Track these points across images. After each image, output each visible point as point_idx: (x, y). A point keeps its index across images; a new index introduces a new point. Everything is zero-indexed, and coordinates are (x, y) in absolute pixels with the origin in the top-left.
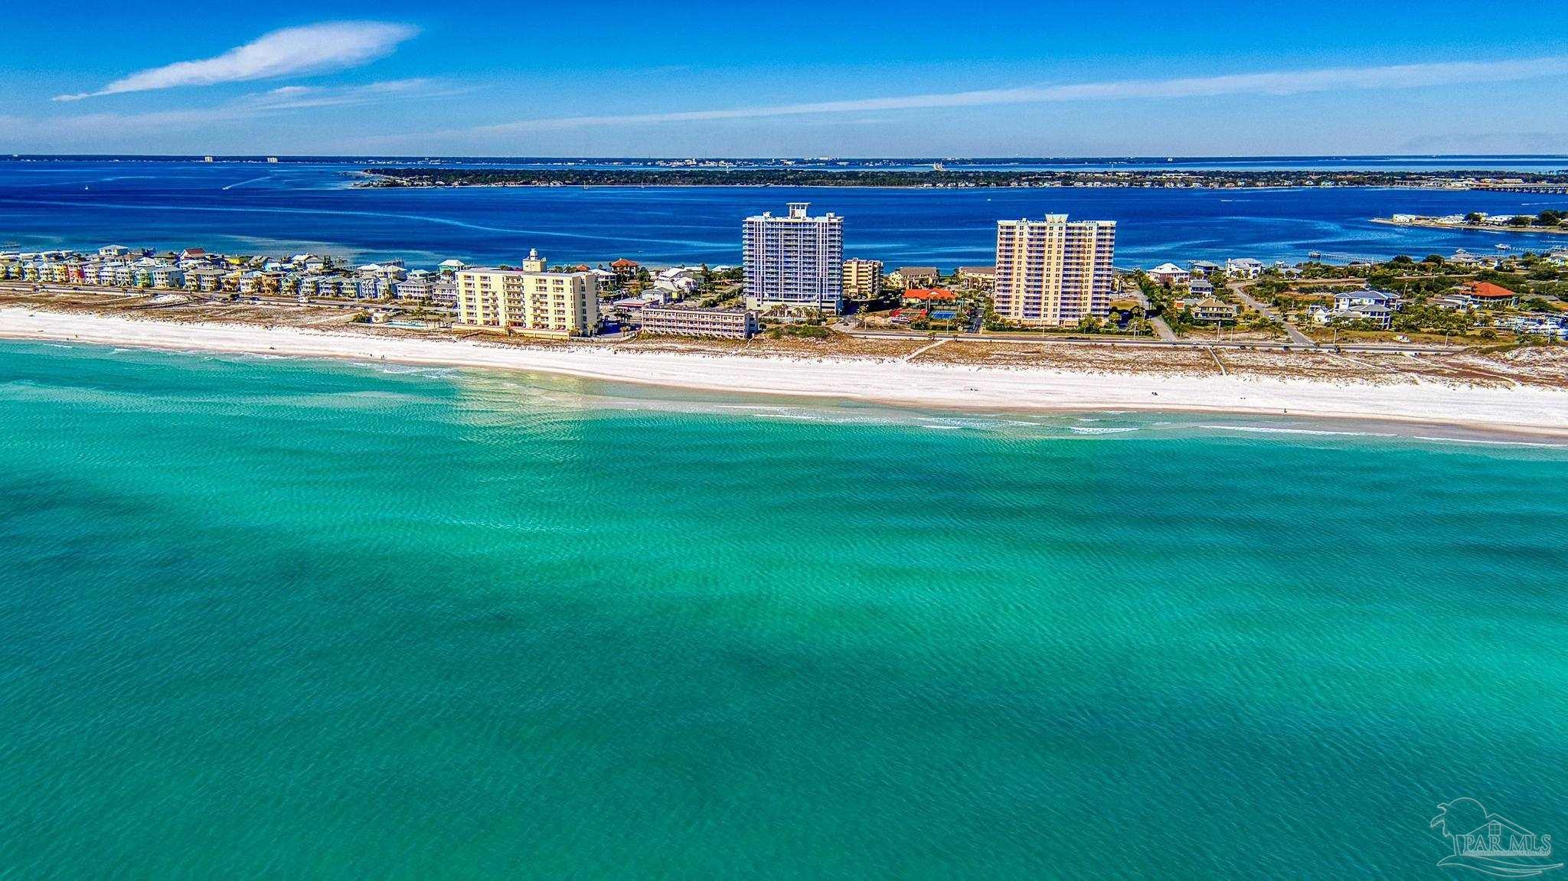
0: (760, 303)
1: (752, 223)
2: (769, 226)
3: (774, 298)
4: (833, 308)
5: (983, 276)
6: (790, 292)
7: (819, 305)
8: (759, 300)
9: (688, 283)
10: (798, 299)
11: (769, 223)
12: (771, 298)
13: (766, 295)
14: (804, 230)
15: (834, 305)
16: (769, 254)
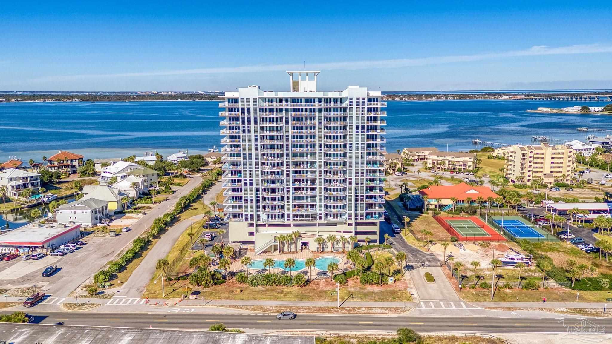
0: (253, 229)
1: (235, 100)
2: (267, 105)
3: (278, 221)
4: (374, 233)
6: (303, 211)
7: (352, 228)
8: (251, 225)
9: (135, 185)
10: (318, 222)
11: (265, 100)
12: (271, 221)
13: (263, 216)
14: (326, 110)
15: (377, 228)
16: (265, 151)
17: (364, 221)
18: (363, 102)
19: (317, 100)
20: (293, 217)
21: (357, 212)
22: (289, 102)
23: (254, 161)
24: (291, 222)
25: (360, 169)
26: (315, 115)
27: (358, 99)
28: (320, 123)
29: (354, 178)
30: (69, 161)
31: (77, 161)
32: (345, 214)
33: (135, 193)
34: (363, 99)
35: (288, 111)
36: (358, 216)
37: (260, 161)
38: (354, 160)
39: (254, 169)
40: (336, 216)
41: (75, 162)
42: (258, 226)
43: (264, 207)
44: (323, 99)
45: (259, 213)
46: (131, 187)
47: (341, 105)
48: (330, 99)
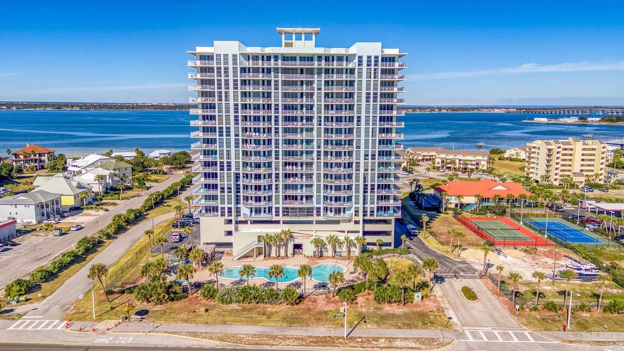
0: (231, 227)
1: (209, 57)
2: (250, 64)
3: (263, 216)
4: (388, 233)
5: (461, 157)
6: (296, 204)
7: (360, 227)
8: (230, 222)
10: (315, 218)
11: (248, 57)
12: (255, 217)
13: (245, 210)
14: (327, 71)
15: (391, 227)
16: (248, 125)
17: (375, 217)
18: (376, 61)
19: (316, 58)
20: (283, 212)
21: (366, 206)
22: (280, 61)
23: (233, 137)
24: (281, 218)
25: (370, 149)
26: (313, 78)
27: (369, 57)
28: (319, 89)
29: (362, 161)
30: (37, 155)
31: (46, 155)
32: (350, 209)
33: (101, 187)
34: (376, 57)
35: (278, 73)
36: (367, 212)
37: (240, 138)
38: (363, 138)
39: (233, 149)
40: (338, 211)
41: (44, 156)
42: (237, 222)
43: (246, 198)
44: (324, 57)
45: (239, 206)
46: (96, 180)
47: (347, 66)
48: (333, 58)
